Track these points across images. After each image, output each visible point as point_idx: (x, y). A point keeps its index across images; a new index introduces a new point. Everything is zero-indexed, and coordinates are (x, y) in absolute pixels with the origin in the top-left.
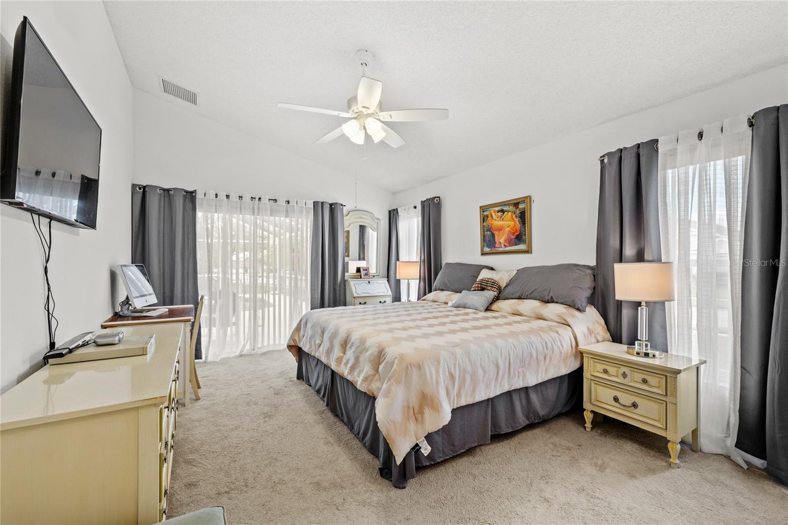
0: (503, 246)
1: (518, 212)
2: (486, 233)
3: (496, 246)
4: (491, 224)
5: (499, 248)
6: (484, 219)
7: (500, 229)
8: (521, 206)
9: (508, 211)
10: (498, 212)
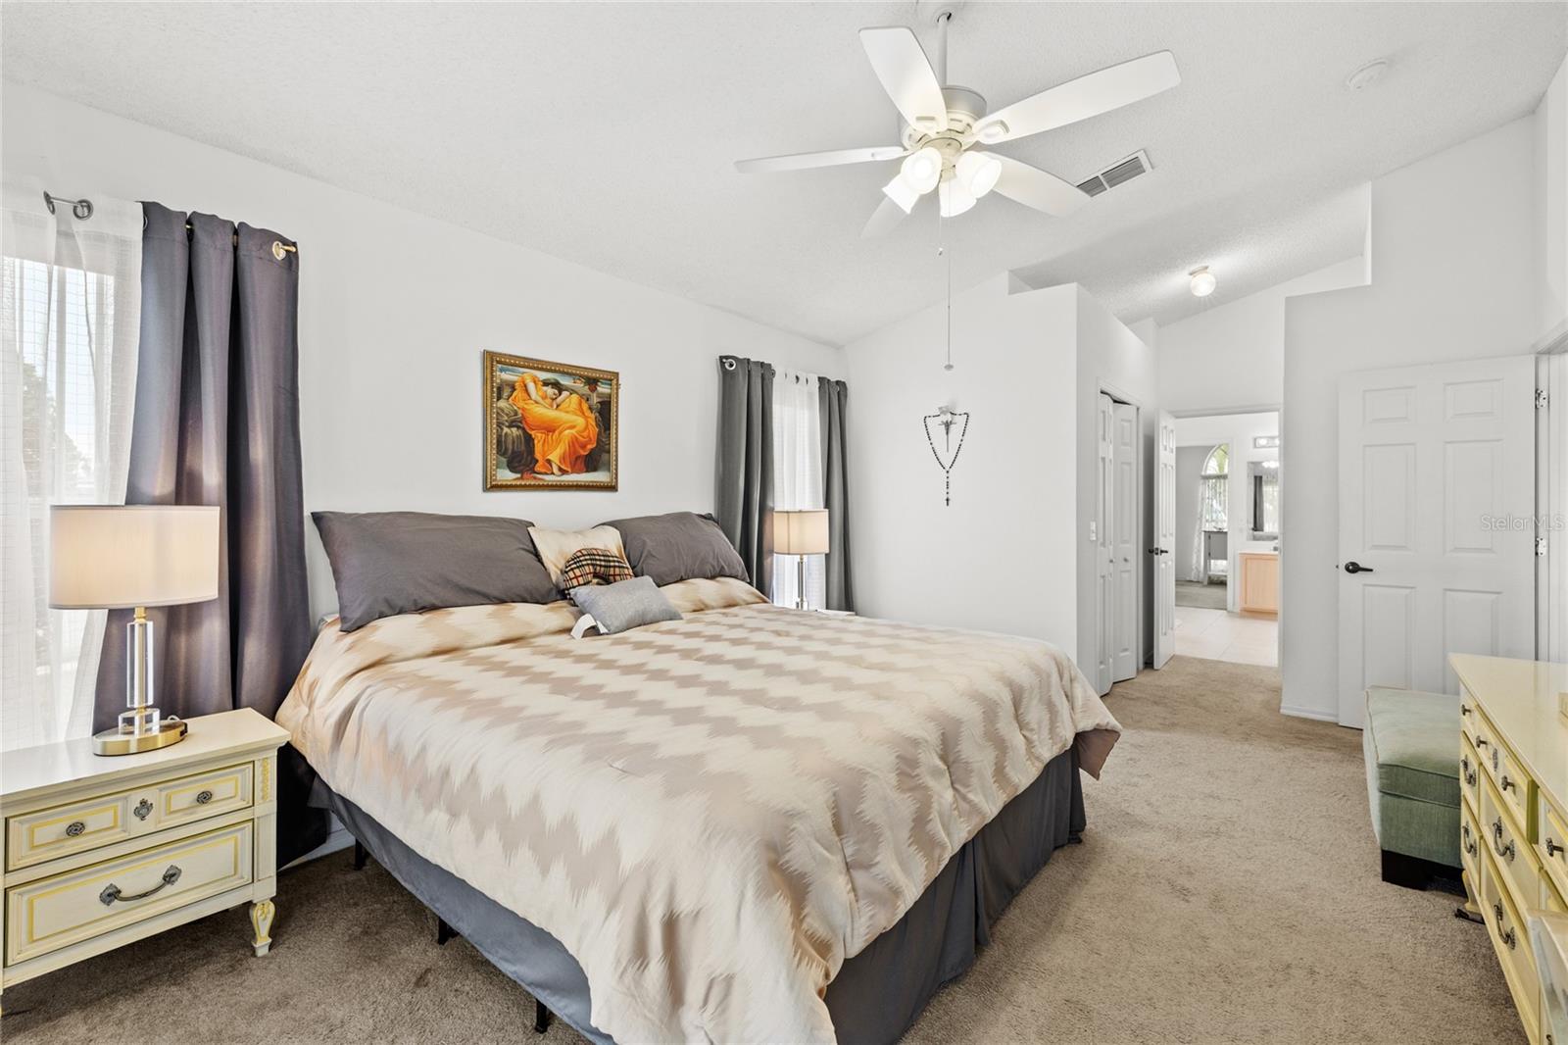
0: (555, 470)
1: (595, 400)
2: (506, 430)
3: (537, 469)
4: (523, 409)
5: (546, 474)
6: (496, 391)
7: (550, 429)
8: (603, 389)
9: (572, 391)
10: (546, 383)
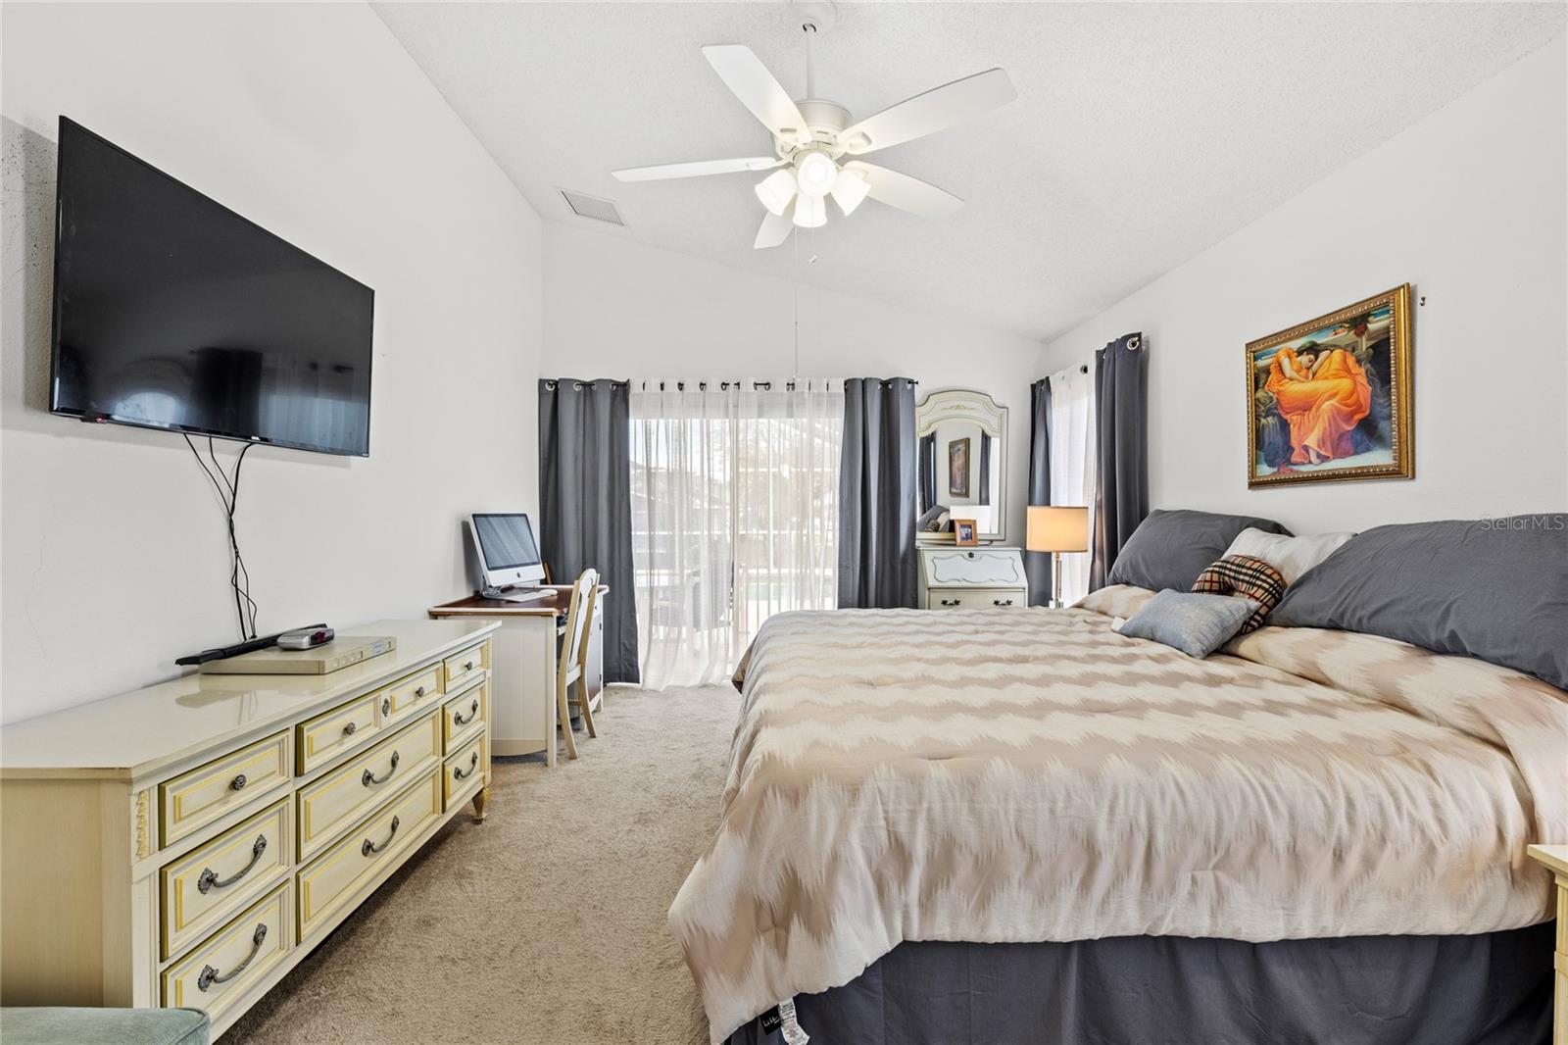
0: (1313, 457)
1: (1364, 344)
2: (1263, 421)
3: (1294, 458)
4: (1279, 392)
5: (1303, 464)
6: (1258, 379)
7: (1306, 406)
8: (1375, 325)
9: (1331, 347)
10: (1300, 352)
